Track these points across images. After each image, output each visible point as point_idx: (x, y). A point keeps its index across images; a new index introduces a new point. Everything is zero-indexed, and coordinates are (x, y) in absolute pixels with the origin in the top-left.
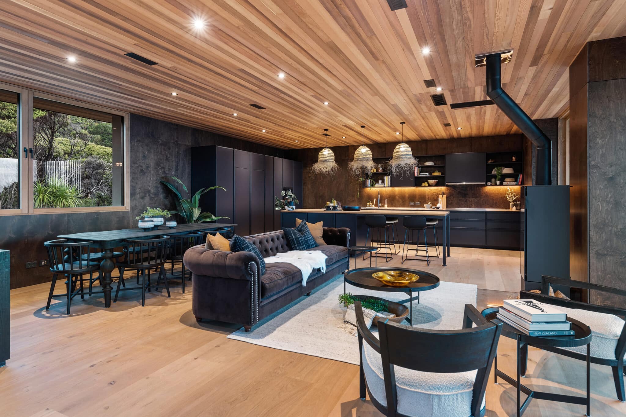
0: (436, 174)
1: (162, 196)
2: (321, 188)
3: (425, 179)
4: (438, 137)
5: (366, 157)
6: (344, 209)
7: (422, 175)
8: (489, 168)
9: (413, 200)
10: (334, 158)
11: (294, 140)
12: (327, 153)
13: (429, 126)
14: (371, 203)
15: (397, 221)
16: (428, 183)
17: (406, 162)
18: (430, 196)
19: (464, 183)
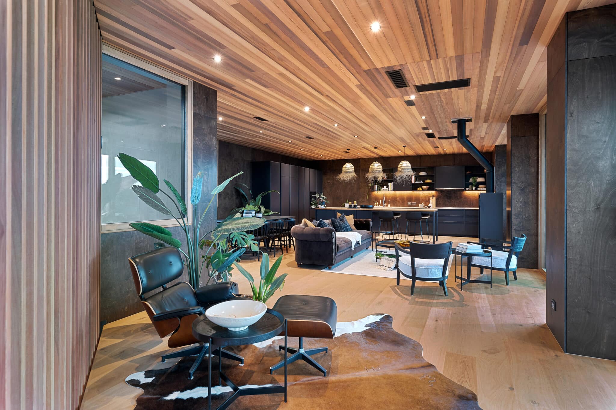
0: (428, 181)
1: (235, 197)
2: (337, 191)
3: (420, 185)
4: (429, 154)
5: (378, 170)
6: (362, 207)
7: (418, 182)
8: (467, 178)
9: (410, 200)
10: (354, 170)
11: (320, 155)
12: (349, 167)
13: (423, 148)
14: (377, 203)
15: (400, 216)
16: (422, 188)
17: (407, 174)
18: (423, 198)
19: (449, 189)
